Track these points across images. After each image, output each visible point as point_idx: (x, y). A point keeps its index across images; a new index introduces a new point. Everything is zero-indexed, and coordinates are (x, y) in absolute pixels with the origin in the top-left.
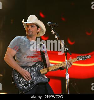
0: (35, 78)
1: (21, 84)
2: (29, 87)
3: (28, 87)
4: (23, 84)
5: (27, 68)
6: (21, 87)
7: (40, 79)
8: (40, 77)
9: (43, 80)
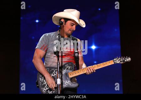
1: (45, 89)
2: (54, 92)
3: (52, 92)
4: (48, 89)
5: (54, 70)
6: (45, 92)
7: (67, 83)
8: (67, 81)
9: (70, 84)
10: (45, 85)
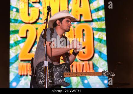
0: (57, 79)
1: (41, 81)
6: (40, 83)
8: (61, 80)
9: (63, 83)
10: (41, 78)
